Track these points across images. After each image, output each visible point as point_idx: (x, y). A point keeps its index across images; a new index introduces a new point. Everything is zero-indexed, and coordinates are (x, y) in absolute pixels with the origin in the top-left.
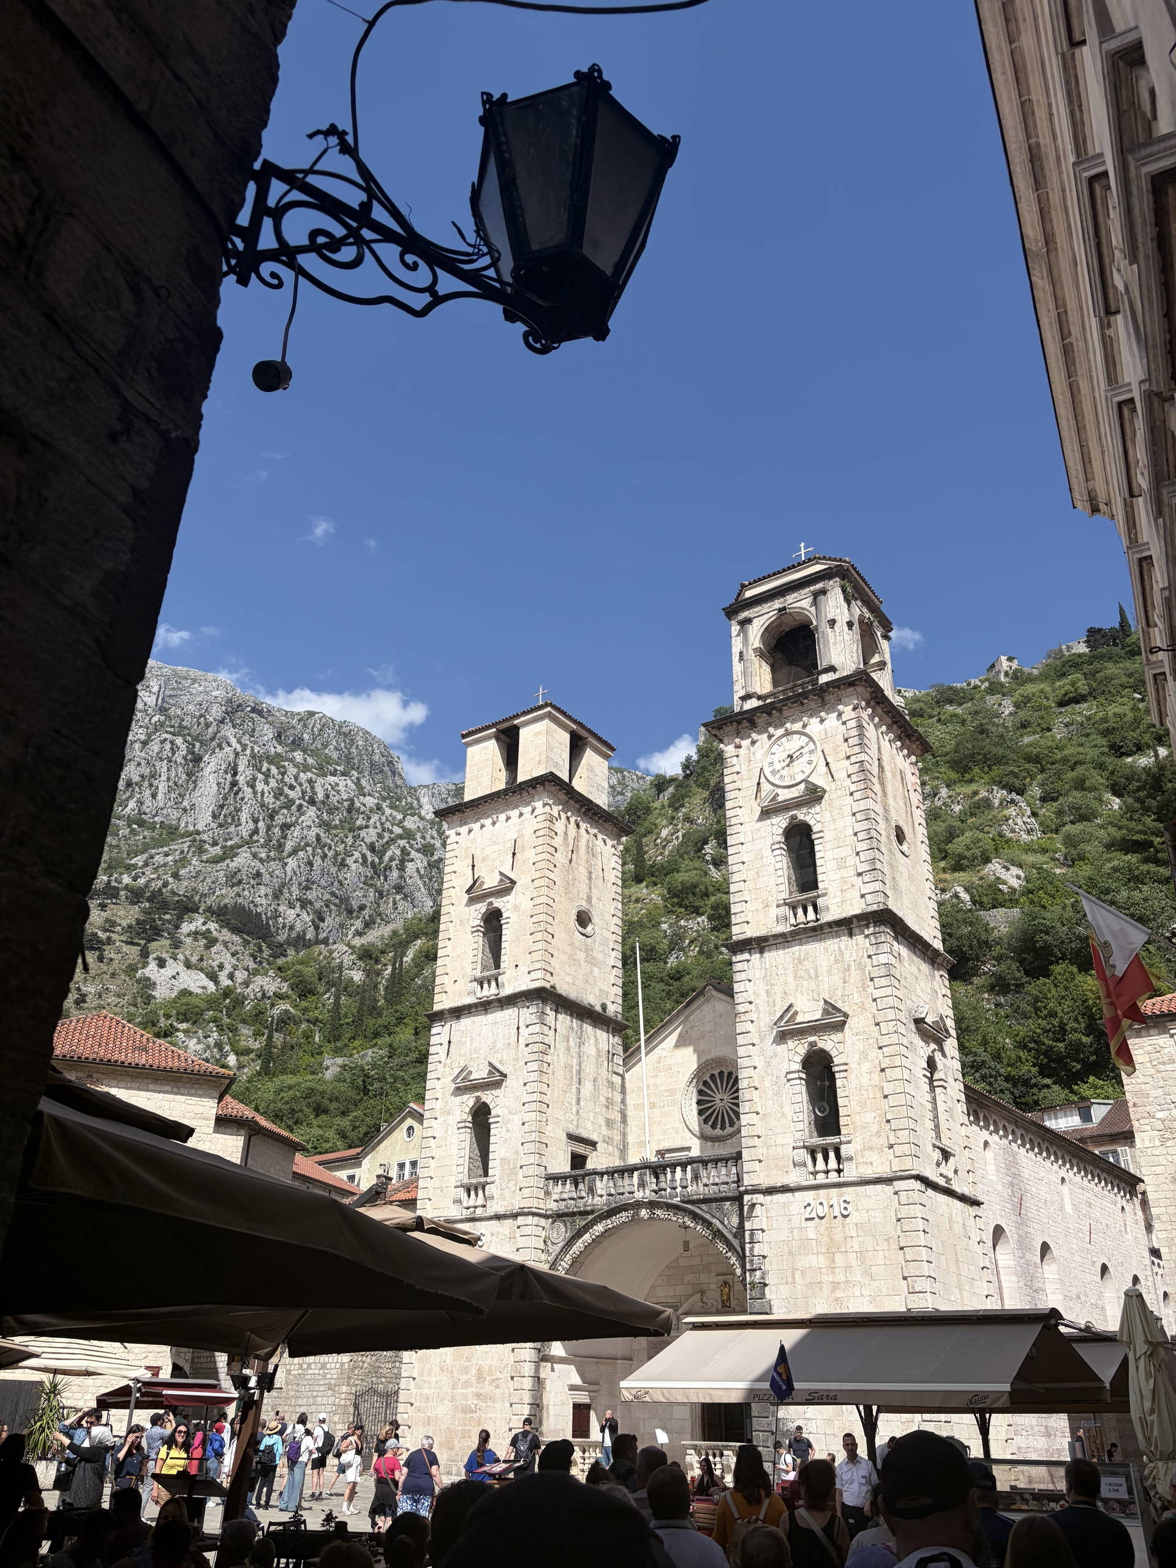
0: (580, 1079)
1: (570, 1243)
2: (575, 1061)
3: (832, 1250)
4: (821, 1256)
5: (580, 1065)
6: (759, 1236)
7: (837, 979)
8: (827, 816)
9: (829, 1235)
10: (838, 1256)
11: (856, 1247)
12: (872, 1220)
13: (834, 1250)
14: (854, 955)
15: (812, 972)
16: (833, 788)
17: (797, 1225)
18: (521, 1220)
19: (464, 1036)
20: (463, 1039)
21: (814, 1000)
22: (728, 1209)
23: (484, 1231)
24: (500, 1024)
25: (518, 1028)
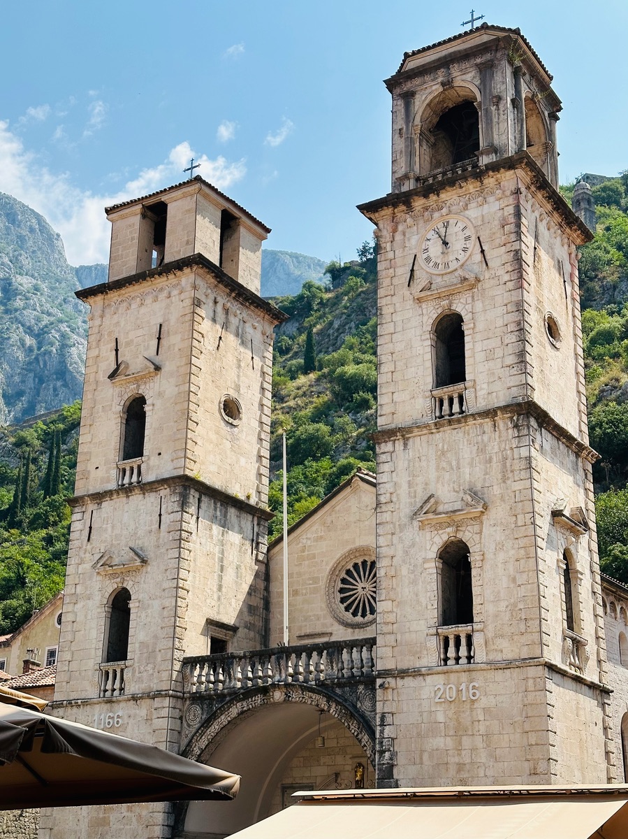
0: (222, 567)
1: (206, 724)
2: (217, 549)
3: (459, 731)
4: (448, 738)
5: (222, 552)
6: (389, 719)
7: (479, 470)
8: (479, 306)
9: (457, 720)
10: (464, 738)
11: (483, 730)
12: (499, 705)
13: (461, 733)
14: (496, 447)
15: (454, 463)
16: (487, 277)
17: (427, 709)
18: (157, 702)
19: (105, 522)
20: (104, 526)
21: (454, 491)
22: (361, 693)
23: (120, 714)
24: (142, 511)
25: (160, 515)
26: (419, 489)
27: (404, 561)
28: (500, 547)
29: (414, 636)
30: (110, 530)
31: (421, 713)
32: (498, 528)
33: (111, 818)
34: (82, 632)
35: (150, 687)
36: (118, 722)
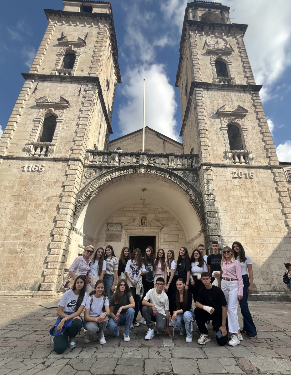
9: (245, 185)
10: (249, 193)
11: (258, 190)
12: (264, 181)
15: (230, 100)
16: (234, 54)
17: (229, 180)
18: (70, 162)
19: (46, 88)
20: (45, 89)
21: (231, 108)
22: (187, 174)
23: (44, 165)
24: (69, 88)
25: (80, 91)
26: (216, 104)
27: (211, 126)
28: (253, 128)
29: (219, 152)
30: (48, 91)
31: (227, 181)
32: (252, 122)
33: (29, 216)
34: (22, 128)
35: (66, 156)
36: (41, 169)
